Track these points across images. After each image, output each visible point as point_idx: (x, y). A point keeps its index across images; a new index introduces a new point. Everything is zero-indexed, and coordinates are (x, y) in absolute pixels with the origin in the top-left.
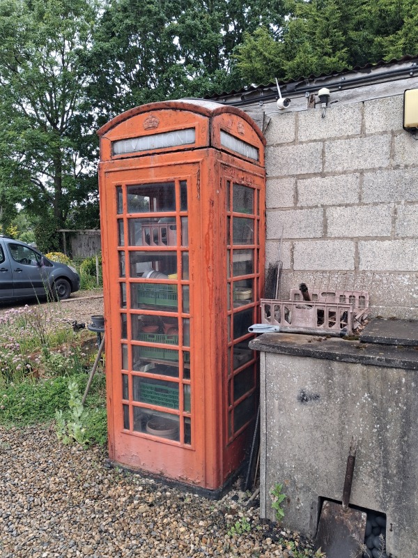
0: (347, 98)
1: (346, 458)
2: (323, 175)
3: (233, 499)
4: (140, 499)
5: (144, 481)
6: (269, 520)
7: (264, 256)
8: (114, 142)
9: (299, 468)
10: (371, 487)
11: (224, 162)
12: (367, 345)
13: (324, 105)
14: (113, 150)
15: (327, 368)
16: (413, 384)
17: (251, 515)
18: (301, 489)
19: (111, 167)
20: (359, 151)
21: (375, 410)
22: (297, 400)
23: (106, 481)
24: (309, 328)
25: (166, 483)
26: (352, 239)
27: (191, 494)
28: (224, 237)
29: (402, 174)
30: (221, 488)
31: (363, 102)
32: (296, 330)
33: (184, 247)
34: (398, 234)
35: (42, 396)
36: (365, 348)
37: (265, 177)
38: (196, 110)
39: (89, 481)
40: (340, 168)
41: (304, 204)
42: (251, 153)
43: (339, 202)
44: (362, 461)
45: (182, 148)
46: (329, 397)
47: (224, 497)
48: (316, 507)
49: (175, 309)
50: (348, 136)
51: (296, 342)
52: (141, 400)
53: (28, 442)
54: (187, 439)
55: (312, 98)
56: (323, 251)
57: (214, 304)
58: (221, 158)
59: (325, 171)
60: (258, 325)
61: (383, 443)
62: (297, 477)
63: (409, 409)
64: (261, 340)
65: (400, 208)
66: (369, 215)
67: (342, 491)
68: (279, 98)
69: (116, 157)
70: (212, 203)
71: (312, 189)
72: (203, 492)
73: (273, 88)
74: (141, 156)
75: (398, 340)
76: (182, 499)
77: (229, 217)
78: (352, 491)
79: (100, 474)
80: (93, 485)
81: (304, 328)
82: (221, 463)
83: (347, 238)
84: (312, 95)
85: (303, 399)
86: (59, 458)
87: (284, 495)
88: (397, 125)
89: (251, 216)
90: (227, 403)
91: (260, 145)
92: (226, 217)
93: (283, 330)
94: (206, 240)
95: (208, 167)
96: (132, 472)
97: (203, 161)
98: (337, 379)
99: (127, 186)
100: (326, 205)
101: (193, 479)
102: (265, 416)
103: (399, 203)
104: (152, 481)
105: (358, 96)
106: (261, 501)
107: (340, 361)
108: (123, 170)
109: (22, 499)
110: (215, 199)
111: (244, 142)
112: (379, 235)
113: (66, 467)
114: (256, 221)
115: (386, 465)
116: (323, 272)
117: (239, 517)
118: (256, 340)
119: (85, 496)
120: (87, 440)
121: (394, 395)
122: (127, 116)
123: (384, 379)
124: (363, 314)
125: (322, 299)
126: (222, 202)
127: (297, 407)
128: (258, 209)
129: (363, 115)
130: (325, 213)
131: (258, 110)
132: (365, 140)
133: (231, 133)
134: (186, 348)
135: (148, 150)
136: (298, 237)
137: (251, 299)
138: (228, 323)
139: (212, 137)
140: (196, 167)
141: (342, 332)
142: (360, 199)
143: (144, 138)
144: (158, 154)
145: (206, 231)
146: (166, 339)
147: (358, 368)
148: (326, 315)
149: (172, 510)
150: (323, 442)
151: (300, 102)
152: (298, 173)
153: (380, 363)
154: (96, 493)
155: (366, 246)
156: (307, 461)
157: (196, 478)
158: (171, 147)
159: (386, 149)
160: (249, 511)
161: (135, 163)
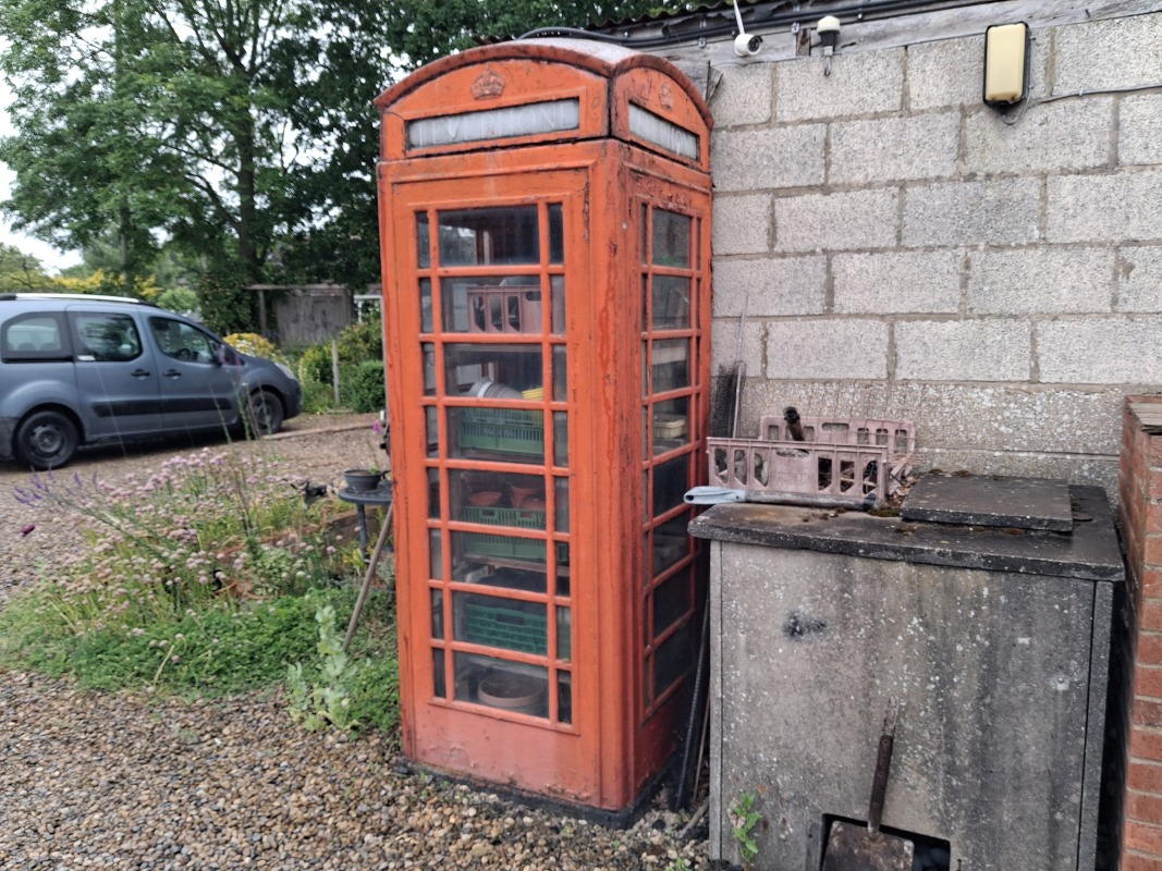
0: (875, 38)
1: (877, 740)
2: (826, 189)
3: (654, 826)
4: (473, 831)
5: (476, 798)
6: (728, 863)
7: (710, 350)
8: (410, 123)
9: (786, 763)
10: (922, 791)
11: (635, 167)
12: (916, 526)
13: (829, 50)
14: (408, 139)
15: (841, 571)
16: (1003, 599)
17: (692, 854)
18: (788, 801)
19: (403, 173)
20: (898, 144)
21: (932, 648)
22: (781, 633)
23: (402, 799)
24: (802, 495)
25: (520, 799)
26: (882, 317)
27: (573, 821)
28: (637, 315)
29: (981, 192)
30: (630, 805)
31: (906, 47)
32: (777, 497)
33: (557, 336)
34: (971, 309)
35: (253, 635)
36: (913, 531)
37: (710, 193)
38: (580, 62)
39: (367, 800)
40: (859, 177)
41: (788, 247)
42: (683, 145)
43: (857, 245)
44: (905, 745)
45: (552, 137)
46: (845, 626)
47: (638, 824)
48: (819, 834)
49: (539, 460)
50: (876, 113)
51: (780, 520)
52: (469, 639)
53: (233, 728)
54: (564, 714)
55: (805, 35)
56: (825, 342)
57: (617, 450)
58: (630, 159)
59: (830, 182)
60: (703, 488)
61: (945, 710)
62: (782, 780)
63: (994, 646)
64: (712, 518)
65: (977, 258)
66: (917, 270)
67: (868, 802)
68: (738, 32)
69: (414, 152)
70: (614, 250)
71: (803, 217)
72: (595, 816)
73: (726, 14)
74: (467, 152)
75: (975, 516)
76: (556, 830)
77: (645, 276)
78: (887, 802)
79: (388, 787)
80: (376, 806)
81: (793, 493)
82: (632, 759)
83: (872, 315)
84: (805, 30)
85: (794, 630)
86: (302, 759)
87: (757, 815)
88: (972, 95)
89: (686, 271)
90: (641, 641)
91: (701, 129)
92: (640, 276)
93: (753, 498)
94: (601, 323)
95: (604, 177)
96: (452, 781)
97: (595, 164)
98: (859, 591)
99: (438, 211)
100: (832, 251)
101: (576, 792)
102: (719, 665)
103: (974, 248)
104: (493, 798)
105: (895, 34)
106: (711, 828)
107: (866, 557)
108: (431, 180)
109: (237, 838)
110: (619, 242)
111: (673, 124)
112: (935, 311)
113: (317, 775)
114: (694, 282)
115: (951, 751)
116: (827, 382)
117: (668, 860)
118: (701, 518)
119: (362, 828)
120: (355, 722)
121: (968, 619)
122: (438, 70)
123: (950, 590)
124: (905, 466)
125: (823, 436)
126: (632, 246)
127: (783, 647)
128: (699, 258)
129: (905, 73)
130: (829, 266)
131: (696, 56)
132: (909, 122)
133: (648, 107)
134: (561, 535)
135: (481, 140)
136: (776, 313)
137: (685, 437)
138: (642, 485)
139: (613, 117)
140: (582, 175)
141: (868, 501)
142: (899, 239)
143: (473, 117)
144: (503, 148)
145: (601, 304)
146: (519, 518)
147: (900, 570)
148: (835, 467)
149: (537, 851)
150: (832, 712)
151: (781, 43)
152: (777, 186)
153: (941, 560)
154: (383, 822)
155: (909, 332)
156: (801, 748)
157: (581, 789)
158: (529, 134)
159: (950, 140)
160: (688, 847)
161: (456, 167)
